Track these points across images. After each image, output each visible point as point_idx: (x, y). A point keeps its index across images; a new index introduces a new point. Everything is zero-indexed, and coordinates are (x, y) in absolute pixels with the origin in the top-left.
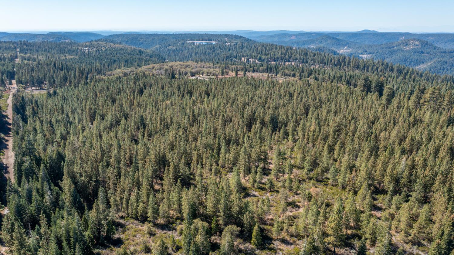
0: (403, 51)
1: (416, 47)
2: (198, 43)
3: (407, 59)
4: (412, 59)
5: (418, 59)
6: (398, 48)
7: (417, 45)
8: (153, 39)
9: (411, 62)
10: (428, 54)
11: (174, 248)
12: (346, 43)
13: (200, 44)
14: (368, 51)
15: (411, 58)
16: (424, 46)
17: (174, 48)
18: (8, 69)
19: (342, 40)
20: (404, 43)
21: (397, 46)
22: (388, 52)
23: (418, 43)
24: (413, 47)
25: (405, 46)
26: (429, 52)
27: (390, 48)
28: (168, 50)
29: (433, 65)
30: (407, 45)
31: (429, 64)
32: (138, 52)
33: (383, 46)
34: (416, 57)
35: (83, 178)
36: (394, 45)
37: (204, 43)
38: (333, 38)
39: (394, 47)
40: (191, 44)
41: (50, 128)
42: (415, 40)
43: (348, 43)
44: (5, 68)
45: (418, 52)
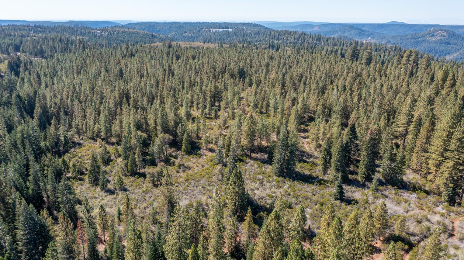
0: (429, 42)
1: (442, 38)
2: (214, 30)
3: (432, 50)
4: (437, 50)
5: (443, 50)
6: (424, 38)
7: (444, 36)
8: (170, 27)
9: (436, 53)
10: (455, 45)
11: (116, 155)
12: (370, 34)
13: (216, 31)
14: (392, 41)
15: (437, 48)
16: (452, 37)
17: (190, 35)
18: (15, 43)
19: (366, 31)
20: (430, 34)
21: (422, 37)
22: (413, 43)
23: (445, 34)
24: (440, 38)
25: (431, 37)
26: (456, 43)
27: (416, 39)
28: (184, 37)
29: (459, 56)
30: (433, 35)
31: (455, 55)
32: (150, 36)
33: (409, 37)
34: (441, 48)
35: (52, 109)
36: (420, 35)
37: (221, 30)
38: (357, 29)
39: (420, 38)
40: (207, 32)
41: (37, 79)
42: (442, 30)
43: (372, 34)
44: (13, 42)
45: (445, 43)
